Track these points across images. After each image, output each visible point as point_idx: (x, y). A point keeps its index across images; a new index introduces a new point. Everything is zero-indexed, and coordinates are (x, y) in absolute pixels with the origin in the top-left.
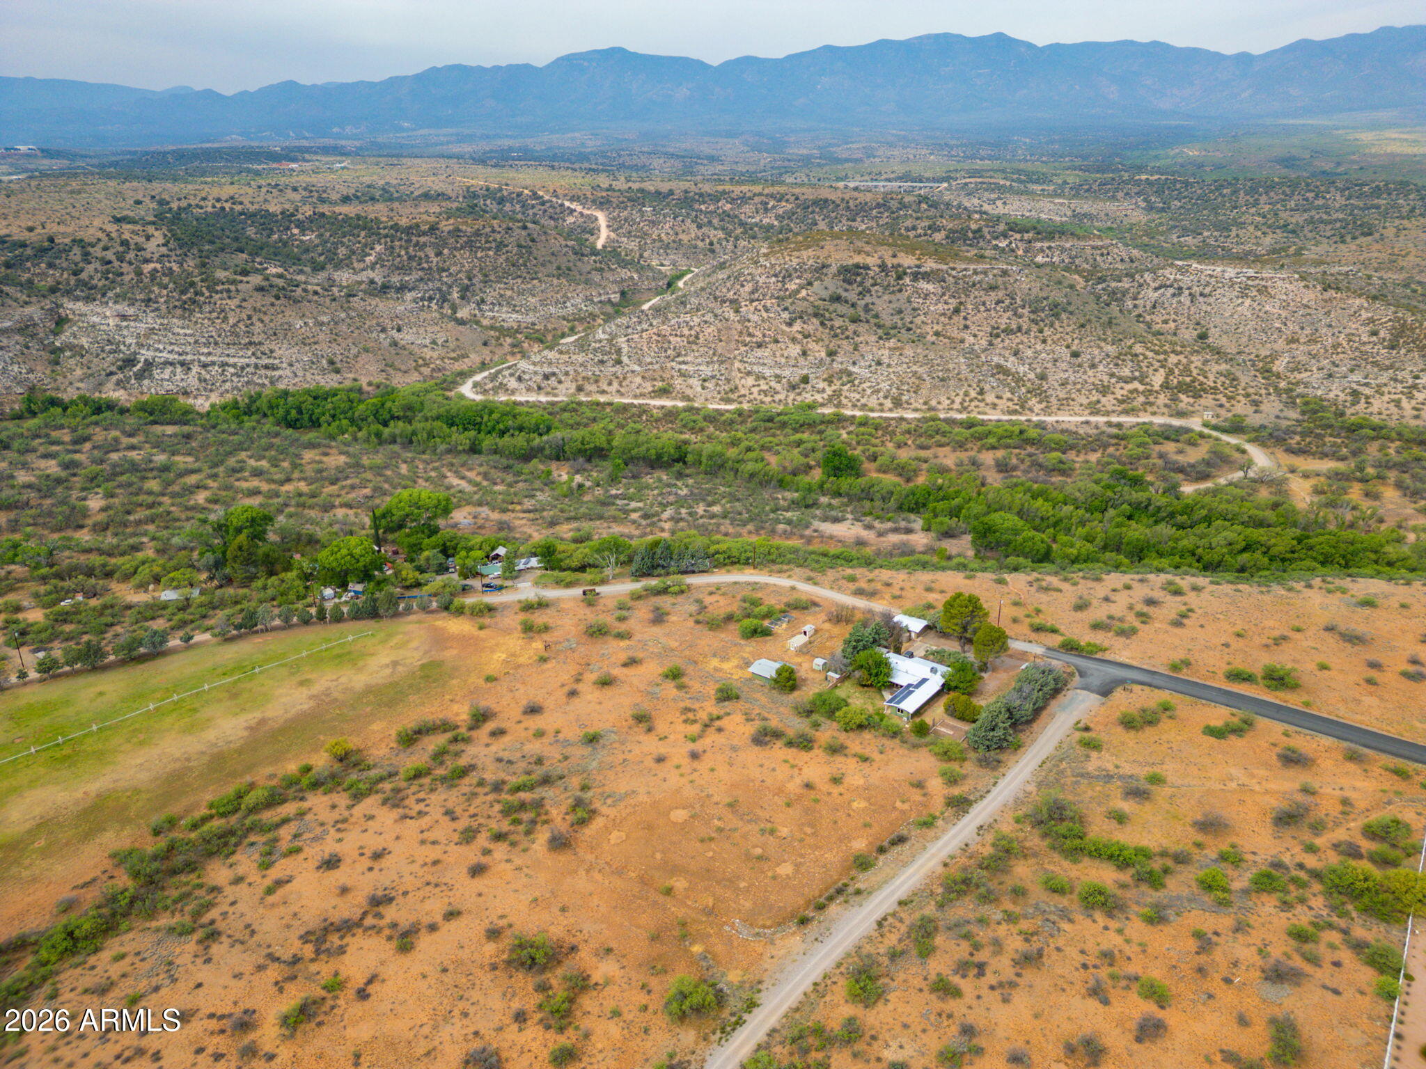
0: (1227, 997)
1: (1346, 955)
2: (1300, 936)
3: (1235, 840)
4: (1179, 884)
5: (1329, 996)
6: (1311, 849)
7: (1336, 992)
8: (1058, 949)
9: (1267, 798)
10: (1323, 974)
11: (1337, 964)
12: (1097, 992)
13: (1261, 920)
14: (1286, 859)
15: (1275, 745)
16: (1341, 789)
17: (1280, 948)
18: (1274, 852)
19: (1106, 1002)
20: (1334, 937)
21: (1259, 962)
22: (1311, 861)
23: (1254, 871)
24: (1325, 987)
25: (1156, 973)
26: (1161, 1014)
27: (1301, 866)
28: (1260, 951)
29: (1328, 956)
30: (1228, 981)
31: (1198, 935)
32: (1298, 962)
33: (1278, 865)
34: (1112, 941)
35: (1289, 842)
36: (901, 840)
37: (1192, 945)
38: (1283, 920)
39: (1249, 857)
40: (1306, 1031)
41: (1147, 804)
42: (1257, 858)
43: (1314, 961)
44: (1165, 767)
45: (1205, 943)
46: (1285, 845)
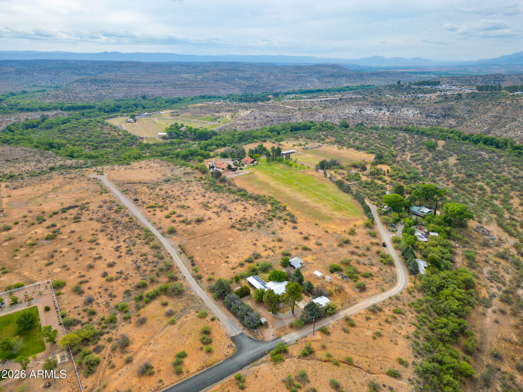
0: (97, 290)
1: (79, 318)
2: (93, 313)
3: (132, 325)
4: (131, 304)
5: (76, 306)
6: (110, 340)
7: (75, 308)
8: (136, 273)
9: (138, 346)
10: (81, 309)
11: (79, 314)
12: (121, 273)
13: (105, 311)
14: (114, 331)
15: (159, 371)
16: (120, 374)
17: (94, 307)
18: (119, 330)
19: (118, 273)
20: (84, 321)
21: (97, 301)
22: (106, 336)
23: (119, 322)
24: (78, 307)
25: (114, 283)
26: (106, 278)
27: (108, 333)
28: (98, 303)
29: (83, 314)
30: (99, 293)
31: (115, 296)
32: (88, 307)
33: (115, 327)
34: (129, 282)
35: (118, 337)
36: (193, 265)
37: (114, 293)
38: (100, 315)
39: (124, 323)
40: (76, 296)
41: (165, 314)
42: (121, 325)
43: (85, 311)
44: (176, 329)
45: (112, 296)
46: (118, 335)
